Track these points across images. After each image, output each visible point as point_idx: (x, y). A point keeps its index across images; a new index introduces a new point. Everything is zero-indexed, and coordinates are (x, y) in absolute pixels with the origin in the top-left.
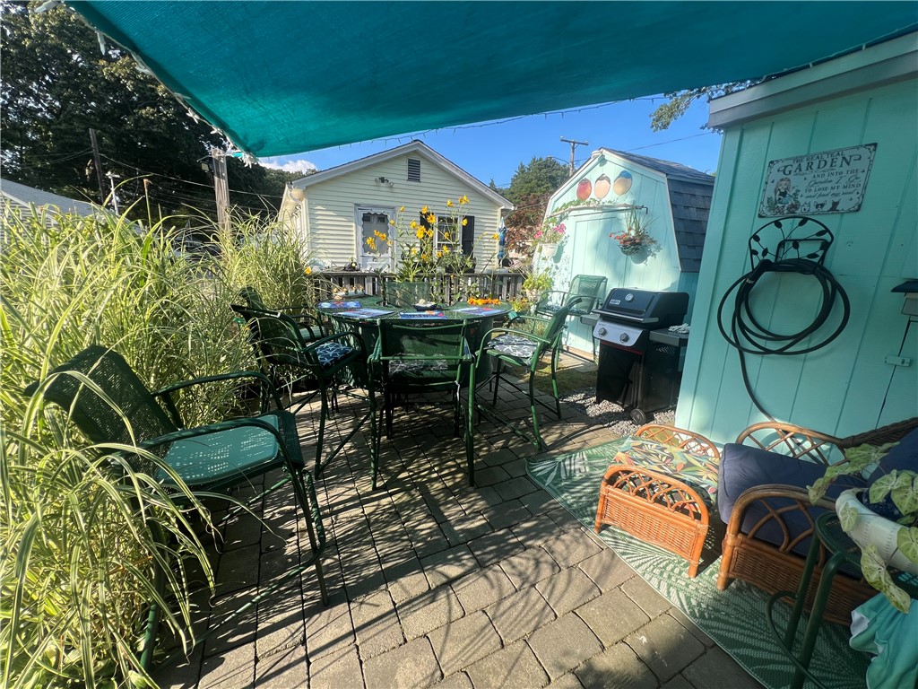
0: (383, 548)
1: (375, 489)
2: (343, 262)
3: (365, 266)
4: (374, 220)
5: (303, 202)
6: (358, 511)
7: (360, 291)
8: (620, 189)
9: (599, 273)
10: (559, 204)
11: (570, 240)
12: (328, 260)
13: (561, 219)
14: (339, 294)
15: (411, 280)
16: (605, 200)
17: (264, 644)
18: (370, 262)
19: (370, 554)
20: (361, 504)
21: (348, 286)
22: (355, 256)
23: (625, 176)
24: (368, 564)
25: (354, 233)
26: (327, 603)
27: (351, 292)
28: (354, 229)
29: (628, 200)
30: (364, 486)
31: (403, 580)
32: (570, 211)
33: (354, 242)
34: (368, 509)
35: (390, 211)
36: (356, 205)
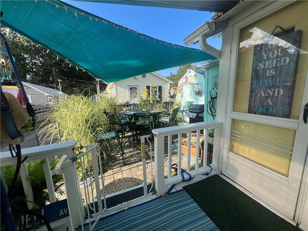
0: (135, 158)
1: (134, 150)
2: (125, 101)
3: (131, 102)
4: (133, 89)
5: (114, 86)
6: (130, 153)
7: (130, 108)
8: (195, 79)
9: (192, 101)
10: (181, 83)
11: (185, 92)
12: (121, 101)
13: (182, 87)
14: (124, 109)
15: (142, 105)
16: (192, 82)
17: (114, 170)
18: (132, 101)
19: (133, 159)
20: (131, 152)
21: (127, 107)
22: (128, 99)
23: (196, 76)
24: (132, 160)
25: (128, 93)
26: (125, 165)
27: (128, 109)
28: (128, 92)
29: (196, 82)
30: (132, 150)
31: (139, 163)
32: (184, 84)
33: (128, 96)
34: (132, 153)
35: (138, 86)
36: (128, 85)
